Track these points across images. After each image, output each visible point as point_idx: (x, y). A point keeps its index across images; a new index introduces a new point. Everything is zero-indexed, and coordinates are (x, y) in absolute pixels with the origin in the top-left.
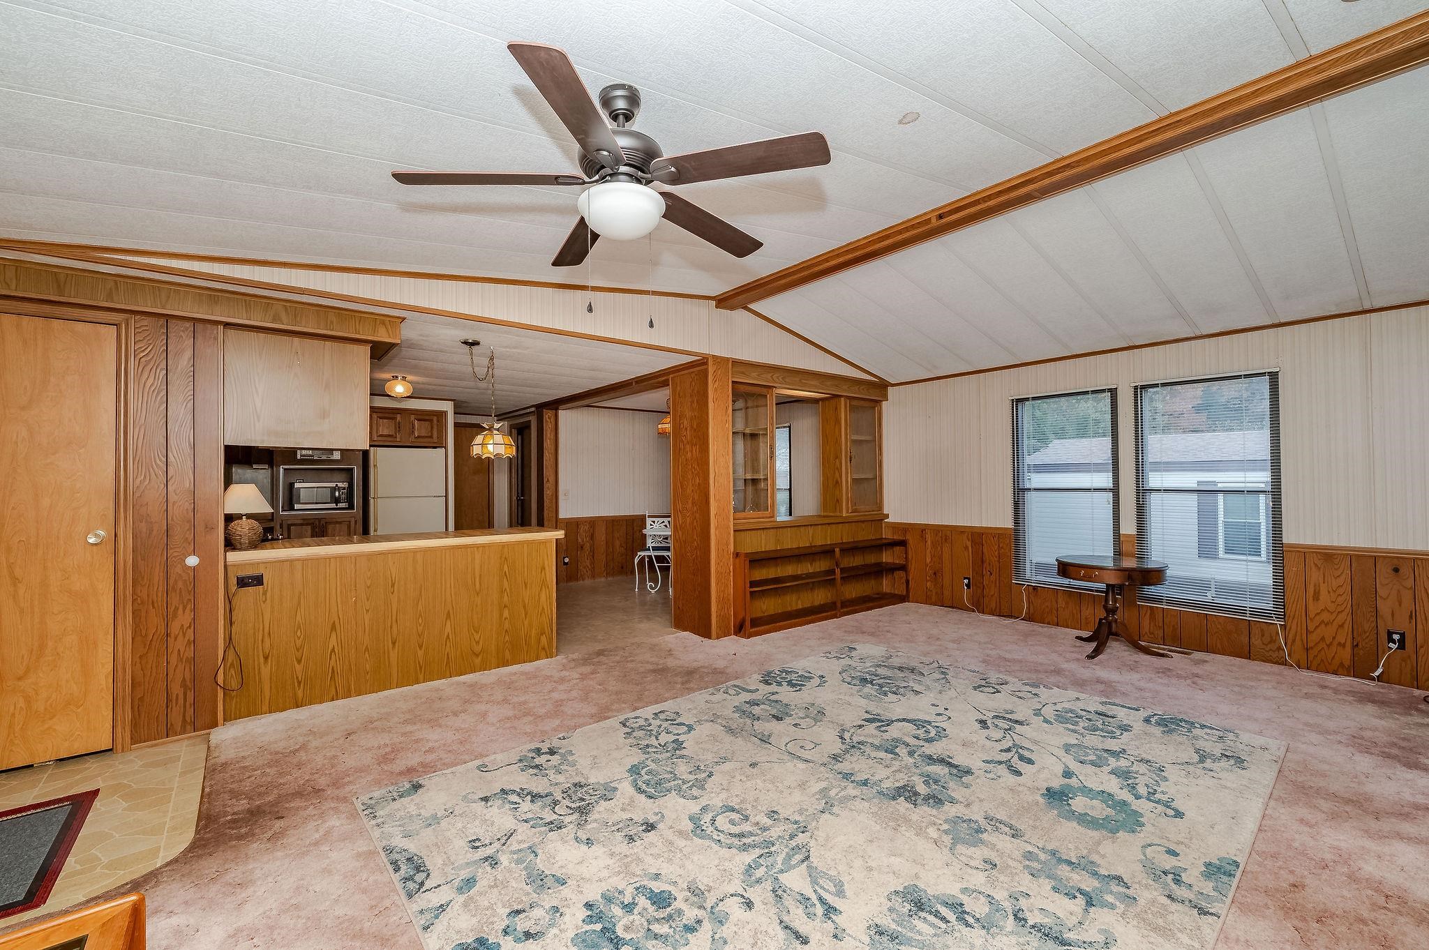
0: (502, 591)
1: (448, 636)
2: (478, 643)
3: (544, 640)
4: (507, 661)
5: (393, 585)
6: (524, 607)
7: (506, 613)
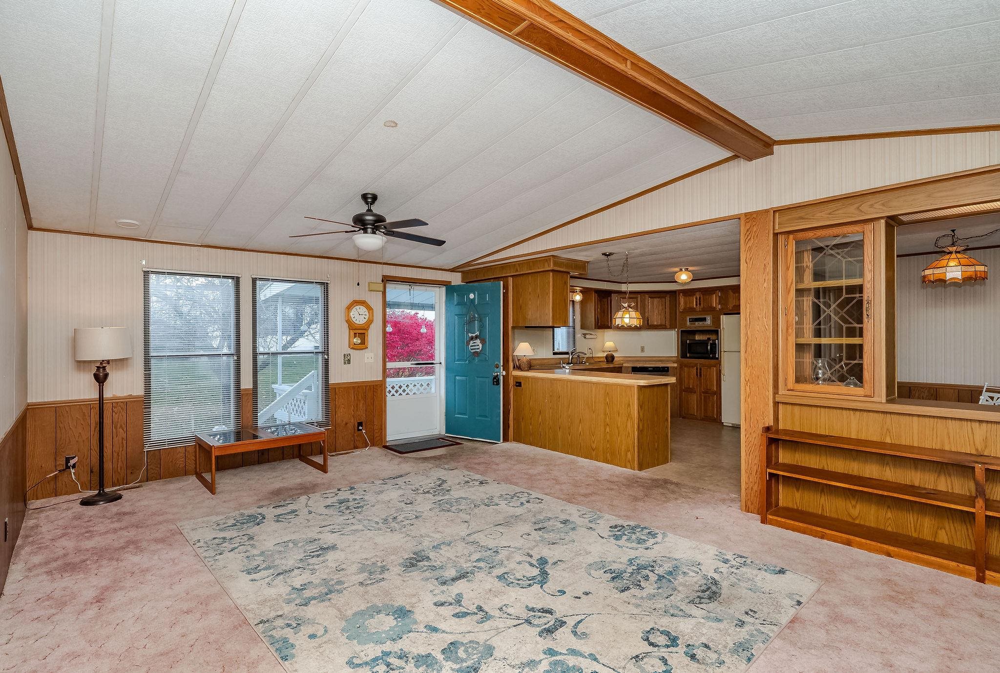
0: (605, 414)
1: (580, 433)
2: (594, 442)
3: (629, 455)
4: (609, 460)
5: (559, 398)
6: (618, 428)
7: (608, 430)
